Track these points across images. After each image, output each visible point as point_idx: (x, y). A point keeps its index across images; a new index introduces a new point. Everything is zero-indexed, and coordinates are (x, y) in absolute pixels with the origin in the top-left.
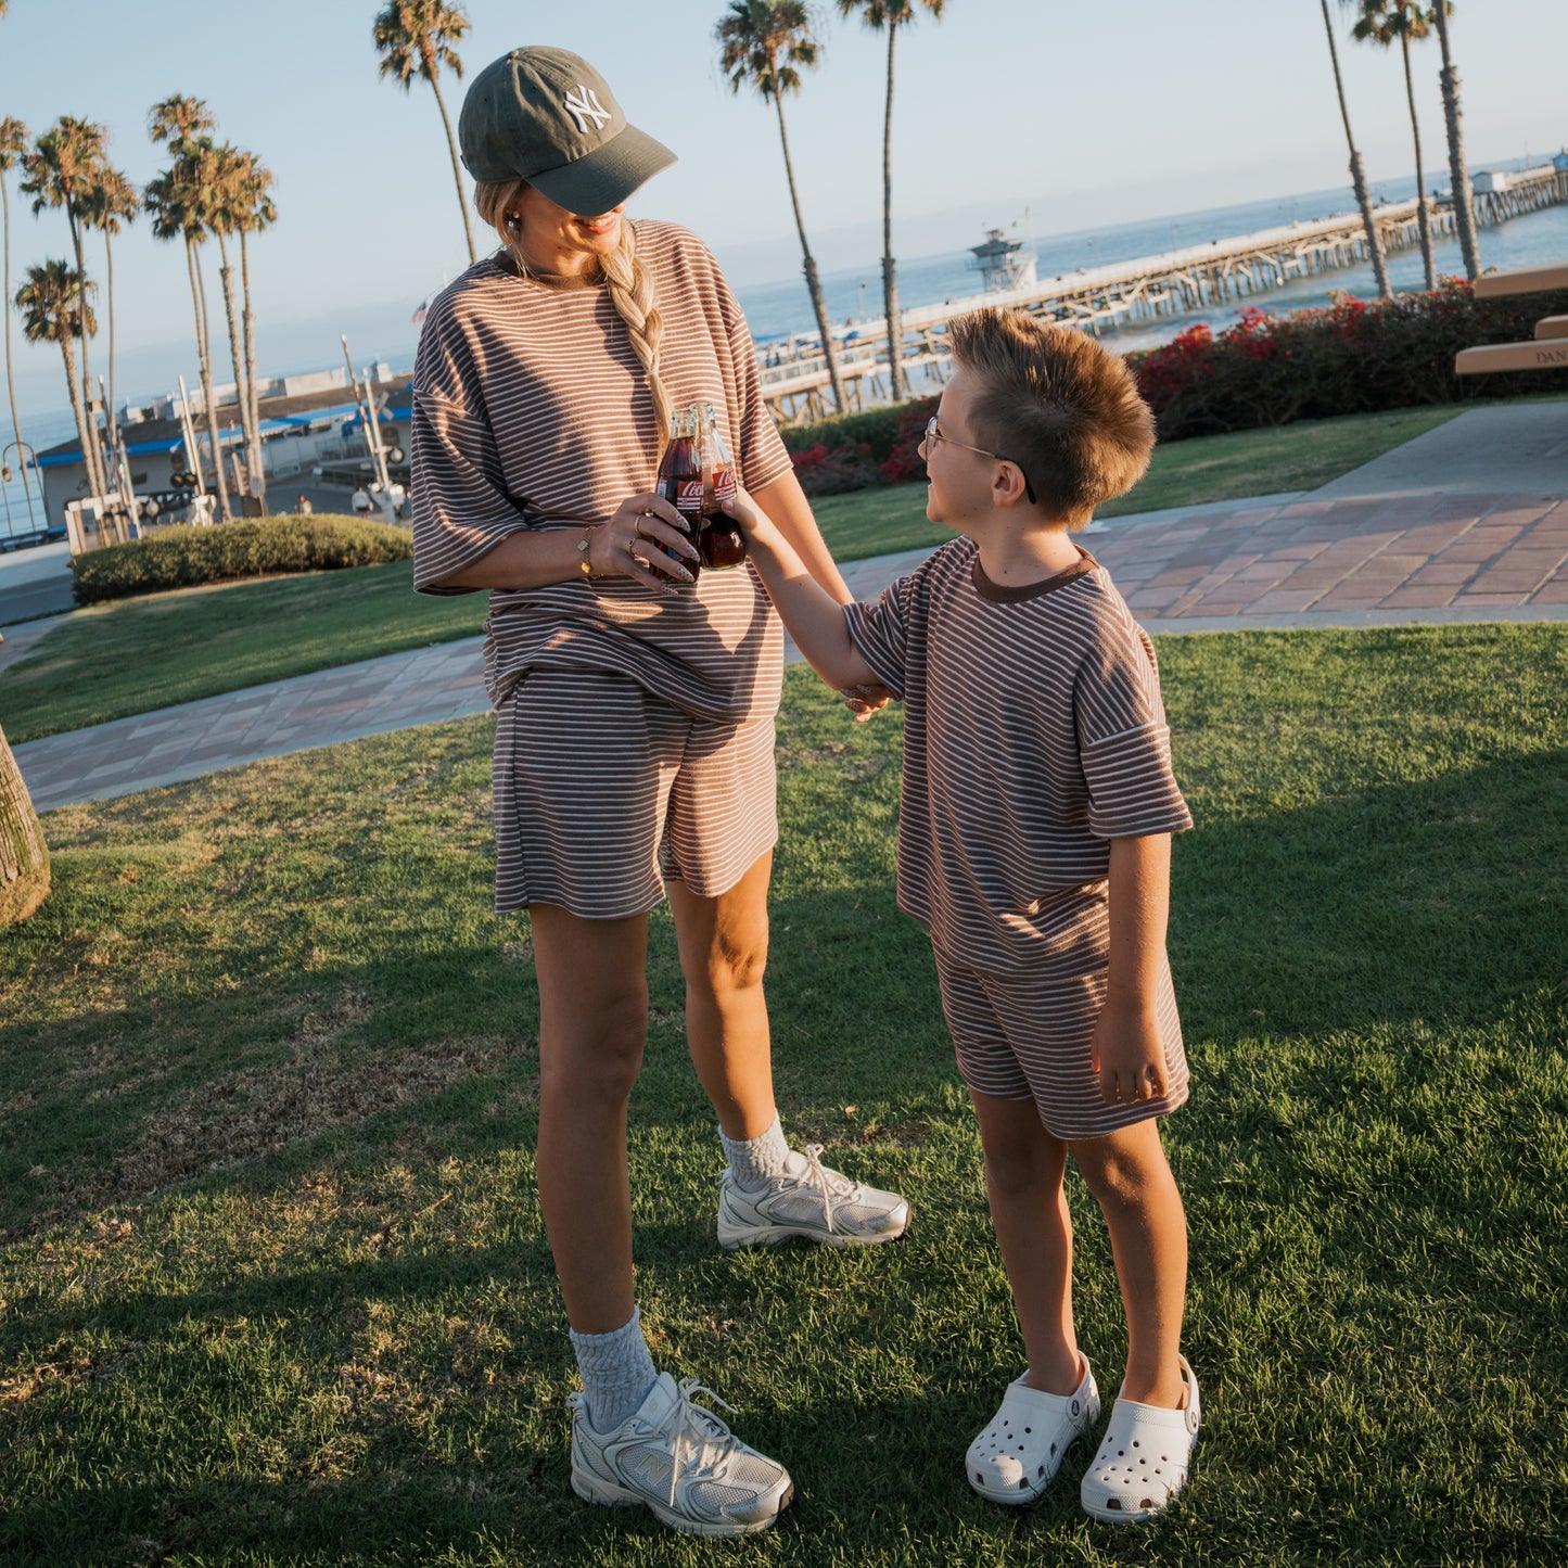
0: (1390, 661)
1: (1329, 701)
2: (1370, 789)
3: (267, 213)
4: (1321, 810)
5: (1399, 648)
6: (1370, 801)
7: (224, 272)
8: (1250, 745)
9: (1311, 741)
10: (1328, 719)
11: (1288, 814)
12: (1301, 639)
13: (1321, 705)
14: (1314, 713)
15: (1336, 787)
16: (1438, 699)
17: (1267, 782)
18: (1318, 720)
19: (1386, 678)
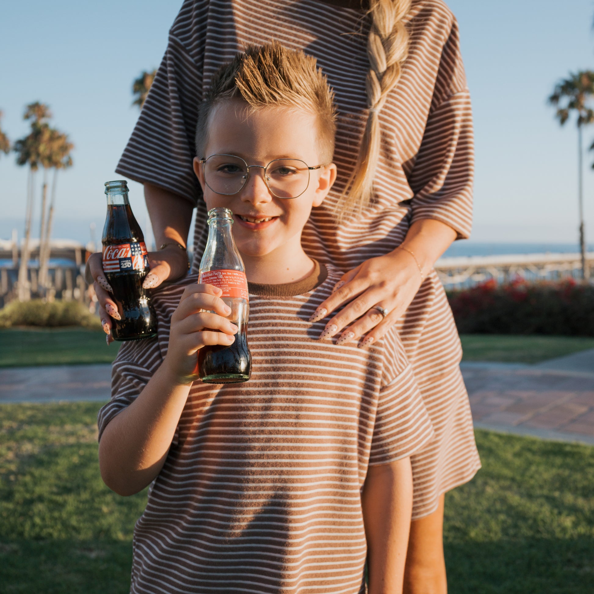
0: (558, 461)
1: (518, 478)
2: (533, 538)
3: (69, 163)
4: (499, 546)
5: (566, 454)
6: (531, 546)
7: (44, 186)
8: (465, 495)
9: (503, 500)
10: (515, 488)
11: (477, 544)
12: (509, 440)
13: (513, 480)
14: (507, 483)
15: (512, 532)
16: (584, 488)
17: (471, 521)
18: (509, 488)
19: (554, 471)
